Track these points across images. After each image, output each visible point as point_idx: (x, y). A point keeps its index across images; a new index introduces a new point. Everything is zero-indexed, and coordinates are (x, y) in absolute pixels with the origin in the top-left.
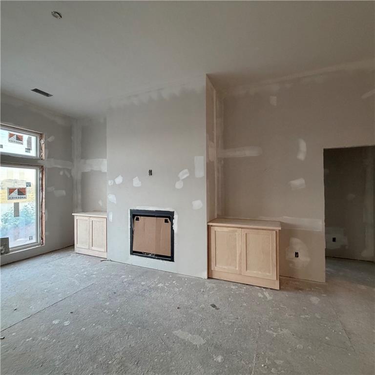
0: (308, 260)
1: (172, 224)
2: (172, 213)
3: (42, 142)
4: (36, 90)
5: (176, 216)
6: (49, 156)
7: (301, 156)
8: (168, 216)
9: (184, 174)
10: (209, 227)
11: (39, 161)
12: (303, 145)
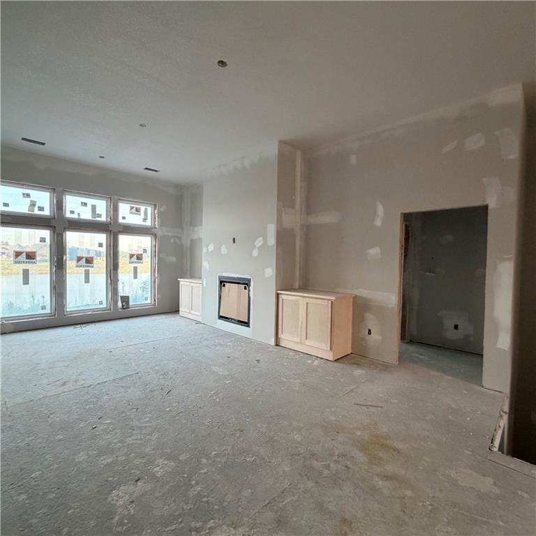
0: (380, 338)
1: (249, 291)
2: (249, 280)
3: (156, 211)
4: (146, 169)
5: (252, 284)
6: (161, 225)
7: (378, 223)
8: (246, 283)
9: (259, 242)
10: (278, 295)
11: (153, 230)
12: (380, 209)
